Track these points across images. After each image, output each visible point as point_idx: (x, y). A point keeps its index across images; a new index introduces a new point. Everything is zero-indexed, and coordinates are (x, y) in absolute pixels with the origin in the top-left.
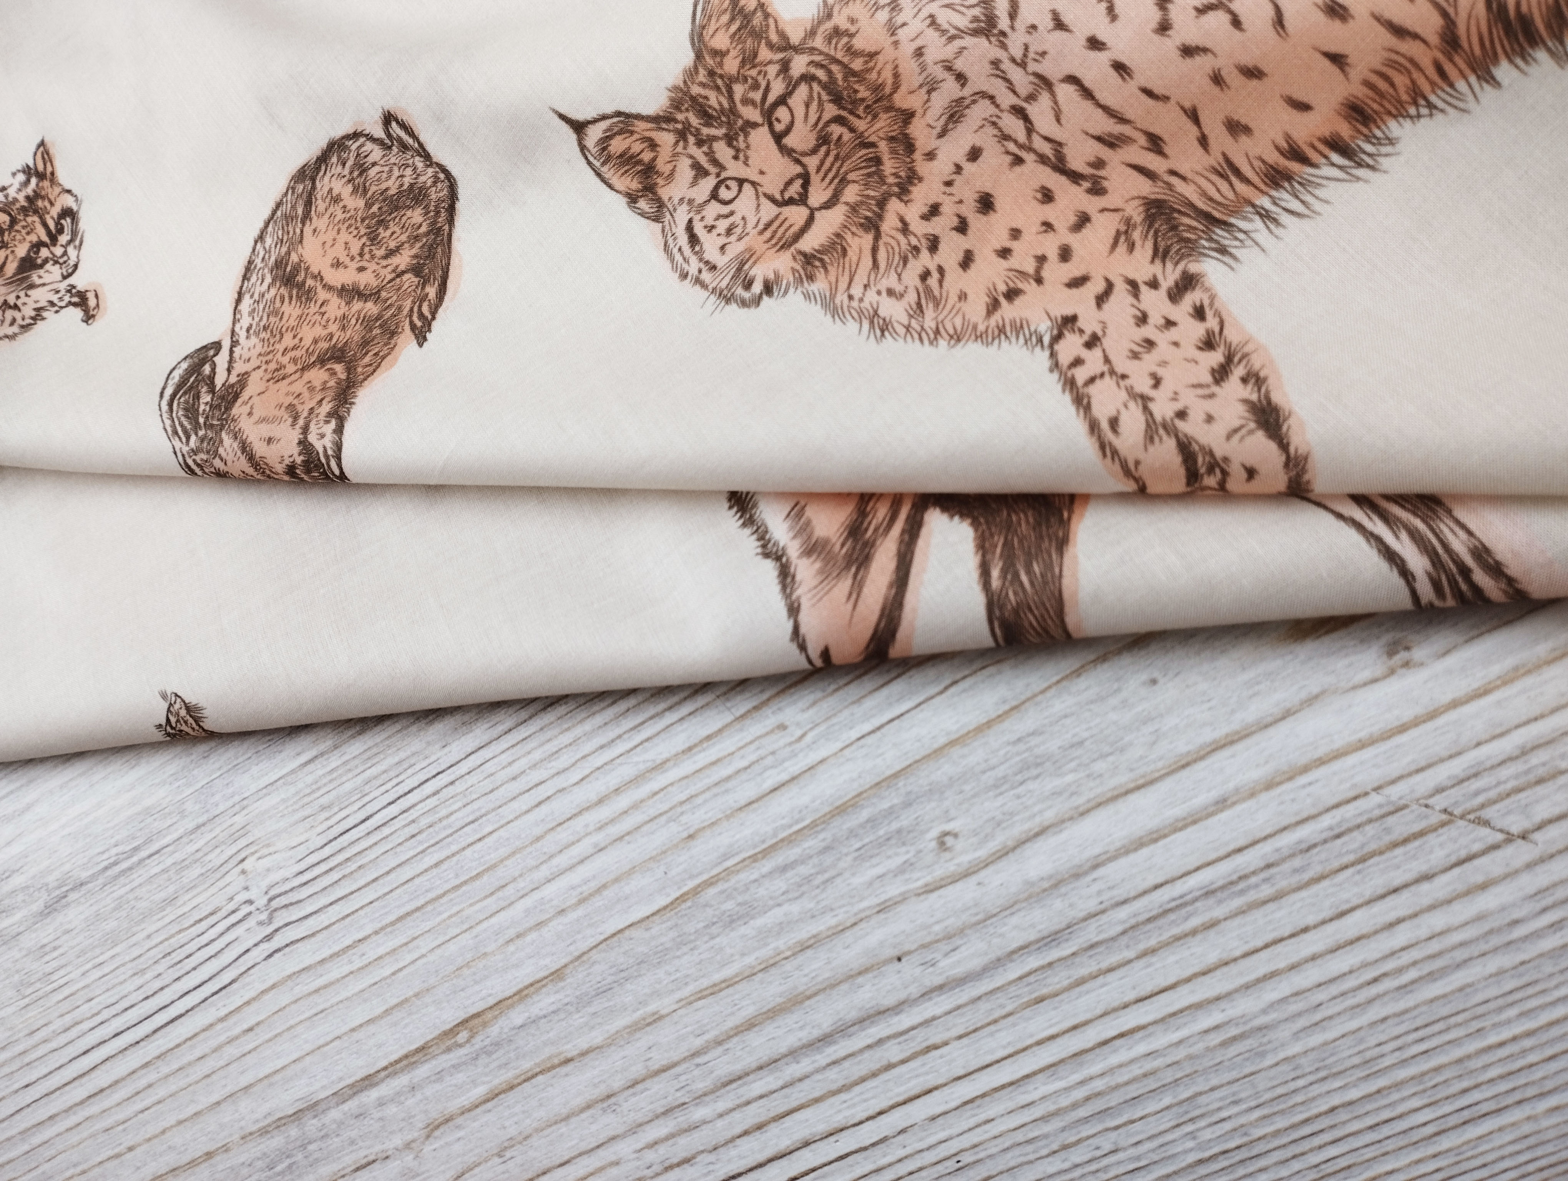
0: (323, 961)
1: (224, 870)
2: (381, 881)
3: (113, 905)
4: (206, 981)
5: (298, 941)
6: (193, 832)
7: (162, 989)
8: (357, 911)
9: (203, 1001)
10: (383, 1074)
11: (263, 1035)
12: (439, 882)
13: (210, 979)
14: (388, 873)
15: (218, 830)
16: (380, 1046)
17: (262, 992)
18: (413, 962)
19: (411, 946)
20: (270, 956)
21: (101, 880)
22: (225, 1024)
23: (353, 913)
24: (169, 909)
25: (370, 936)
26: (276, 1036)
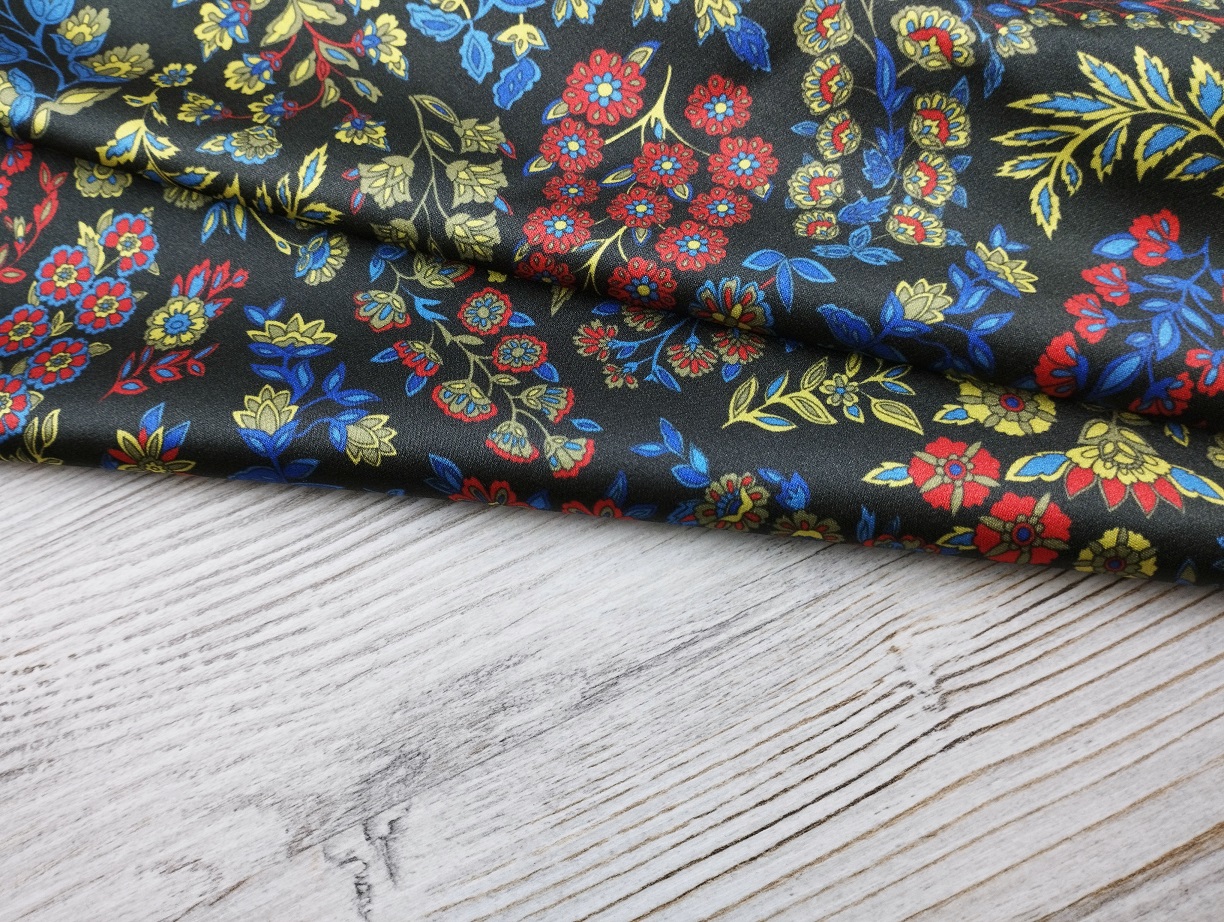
0: (1030, 751)
1: (863, 647)
2: (1101, 657)
3: (694, 692)
4: (854, 780)
5: (989, 728)
6: (808, 605)
7: (785, 790)
8: (1072, 691)
9: (853, 804)
10: (1140, 878)
11: (951, 839)
12: (1184, 657)
13: (860, 776)
14: (1110, 647)
15: (847, 602)
16: (1131, 846)
17: (944, 790)
18: (1163, 747)
19: (1157, 729)
20: (950, 746)
21: (672, 662)
22: (891, 830)
23: (1066, 694)
24: (783, 695)
25: (1096, 719)
26: (973, 841)
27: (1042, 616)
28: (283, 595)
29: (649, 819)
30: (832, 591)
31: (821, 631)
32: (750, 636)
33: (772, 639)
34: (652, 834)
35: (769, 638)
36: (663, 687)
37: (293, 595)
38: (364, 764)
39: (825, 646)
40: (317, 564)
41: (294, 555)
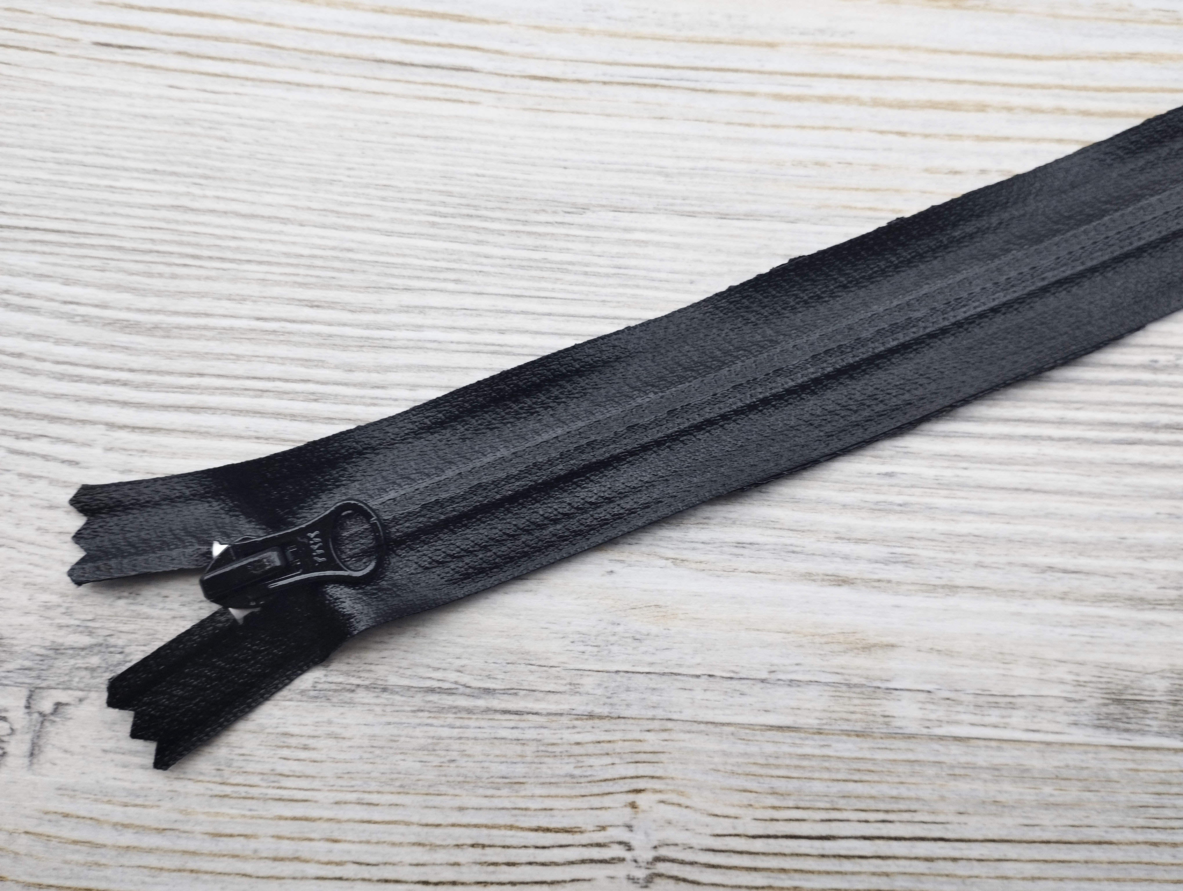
27: (787, 851)
28: (74, 416)
29: (310, 840)
30: (609, 717)
31: (577, 750)
32: (508, 717)
33: (527, 731)
34: (305, 855)
35: (523, 729)
36: (396, 720)
37: (84, 422)
38: (62, 632)
39: (571, 766)
40: (125, 404)
41: (107, 382)
